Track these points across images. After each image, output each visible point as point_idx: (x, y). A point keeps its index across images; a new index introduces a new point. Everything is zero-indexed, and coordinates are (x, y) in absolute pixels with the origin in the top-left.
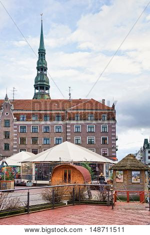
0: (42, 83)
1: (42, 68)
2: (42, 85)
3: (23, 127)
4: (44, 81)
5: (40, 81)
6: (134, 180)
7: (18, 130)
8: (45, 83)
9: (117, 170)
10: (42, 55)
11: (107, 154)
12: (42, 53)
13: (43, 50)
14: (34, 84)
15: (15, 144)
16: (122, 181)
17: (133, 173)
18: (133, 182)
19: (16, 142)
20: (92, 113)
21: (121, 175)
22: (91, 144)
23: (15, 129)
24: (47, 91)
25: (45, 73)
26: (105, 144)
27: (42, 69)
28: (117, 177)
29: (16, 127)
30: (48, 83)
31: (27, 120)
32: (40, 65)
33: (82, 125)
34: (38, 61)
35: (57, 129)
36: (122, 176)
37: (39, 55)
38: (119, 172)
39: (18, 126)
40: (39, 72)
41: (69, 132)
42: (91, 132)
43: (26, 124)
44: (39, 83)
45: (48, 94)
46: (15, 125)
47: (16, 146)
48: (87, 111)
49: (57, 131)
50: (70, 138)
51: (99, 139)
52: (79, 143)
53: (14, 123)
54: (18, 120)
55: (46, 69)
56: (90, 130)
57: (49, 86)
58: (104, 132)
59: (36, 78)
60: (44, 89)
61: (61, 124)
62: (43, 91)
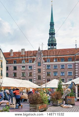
0: (52, 42)
3: (48, 66)
4: (53, 41)
5: (51, 41)
7: (46, 68)
8: (54, 42)
10: (52, 25)
14: (48, 43)
15: (44, 76)
19: (45, 75)
23: (44, 67)
24: (55, 47)
25: (54, 36)
27: (52, 34)
29: (44, 66)
31: (51, 62)
32: (51, 32)
34: (50, 30)
35: (69, 67)
37: (51, 26)
39: (46, 66)
40: (50, 36)
41: (77, 68)
43: (50, 64)
44: (50, 42)
46: (44, 65)
47: (44, 77)
49: (69, 68)
50: (77, 72)
53: (43, 64)
54: (46, 62)
55: (54, 34)
57: (56, 44)
59: (49, 40)
60: (53, 46)
61: (72, 63)
62: (53, 47)
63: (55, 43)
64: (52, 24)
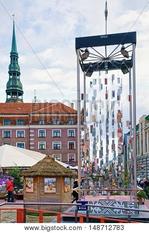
0: (14, 88)
1: (14, 73)
2: (14, 90)
4: (17, 87)
5: (12, 86)
6: (47, 189)
8: (18, 88)
9: (27, 177)
10: (14, 58)
11: (74, 159)
12: (14, 56)
13: (15, 53)
14: (6, 89)
16: (31, 190)
17: (46, 180)
18: (46, 191)
20: (58, 117)
21: (31, 183)
22: (57, 149)
24: (20, 97)
25: (18, 78)
26: (72, 149)
28: (27, 186)
30: (21, 88)
32: (12, 70)
33: (48, 130)
34: (10, 65)
35: (19, 134)
36: (33, 184)
37: (11, 59)
38: (29, 179)
40: (11, 77)
41: (33, 137)
42: (57, 137)
44: (11, 88)
45: (22, 100)
48: (53, 115)
49: (19, 136)
50: (33, 144)
51: (66, 144)
52: (43, 148)
55: (19, 74)
56: (55, 135)
57: (23, 92)
58: (71, 137)
59: (8, 83)
60: (16, 95)
61: (24, 129)
62: (16, 97)
63: (20, 89)
64: (15, 56)
